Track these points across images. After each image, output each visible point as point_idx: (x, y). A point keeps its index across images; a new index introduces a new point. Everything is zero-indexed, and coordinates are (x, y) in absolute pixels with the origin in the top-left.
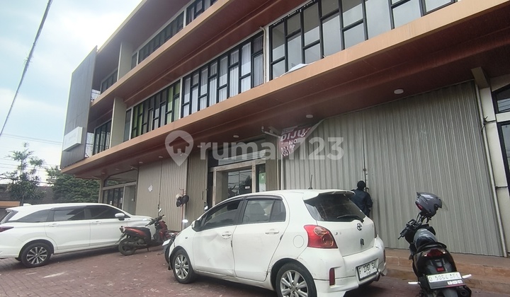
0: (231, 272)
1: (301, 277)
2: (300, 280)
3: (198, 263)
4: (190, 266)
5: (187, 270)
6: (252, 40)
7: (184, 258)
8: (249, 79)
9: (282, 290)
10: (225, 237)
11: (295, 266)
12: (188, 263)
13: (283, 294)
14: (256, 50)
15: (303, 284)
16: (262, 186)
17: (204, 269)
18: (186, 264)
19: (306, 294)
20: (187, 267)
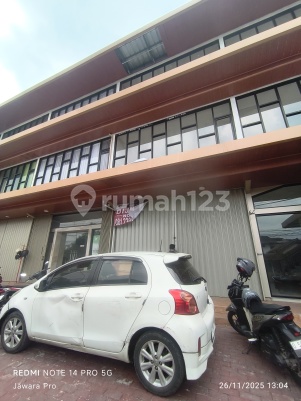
0: (77, 341)
1: (165, 349)
2: (165, 352)
3: (35, 329)
4: (25, 332)
5: (19, 336)
6: (101, 141)
7: (18, 322)
8: (96, 166)
9: (142, 364)
10: (76, 300)
11: (160, 336)
12: (23, 327)
13: (142, 369)
14: (104, 147)
15: (168, 357)
16: (96, 246)
17: (43, 336)
18: (20, 328)
19: (172, 370)
20: (21, 332)
